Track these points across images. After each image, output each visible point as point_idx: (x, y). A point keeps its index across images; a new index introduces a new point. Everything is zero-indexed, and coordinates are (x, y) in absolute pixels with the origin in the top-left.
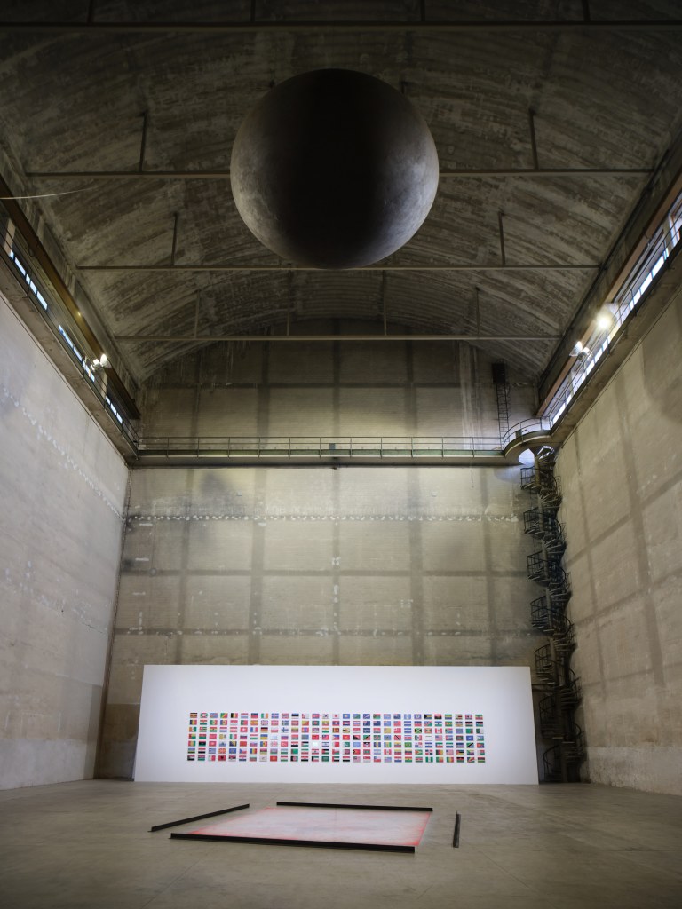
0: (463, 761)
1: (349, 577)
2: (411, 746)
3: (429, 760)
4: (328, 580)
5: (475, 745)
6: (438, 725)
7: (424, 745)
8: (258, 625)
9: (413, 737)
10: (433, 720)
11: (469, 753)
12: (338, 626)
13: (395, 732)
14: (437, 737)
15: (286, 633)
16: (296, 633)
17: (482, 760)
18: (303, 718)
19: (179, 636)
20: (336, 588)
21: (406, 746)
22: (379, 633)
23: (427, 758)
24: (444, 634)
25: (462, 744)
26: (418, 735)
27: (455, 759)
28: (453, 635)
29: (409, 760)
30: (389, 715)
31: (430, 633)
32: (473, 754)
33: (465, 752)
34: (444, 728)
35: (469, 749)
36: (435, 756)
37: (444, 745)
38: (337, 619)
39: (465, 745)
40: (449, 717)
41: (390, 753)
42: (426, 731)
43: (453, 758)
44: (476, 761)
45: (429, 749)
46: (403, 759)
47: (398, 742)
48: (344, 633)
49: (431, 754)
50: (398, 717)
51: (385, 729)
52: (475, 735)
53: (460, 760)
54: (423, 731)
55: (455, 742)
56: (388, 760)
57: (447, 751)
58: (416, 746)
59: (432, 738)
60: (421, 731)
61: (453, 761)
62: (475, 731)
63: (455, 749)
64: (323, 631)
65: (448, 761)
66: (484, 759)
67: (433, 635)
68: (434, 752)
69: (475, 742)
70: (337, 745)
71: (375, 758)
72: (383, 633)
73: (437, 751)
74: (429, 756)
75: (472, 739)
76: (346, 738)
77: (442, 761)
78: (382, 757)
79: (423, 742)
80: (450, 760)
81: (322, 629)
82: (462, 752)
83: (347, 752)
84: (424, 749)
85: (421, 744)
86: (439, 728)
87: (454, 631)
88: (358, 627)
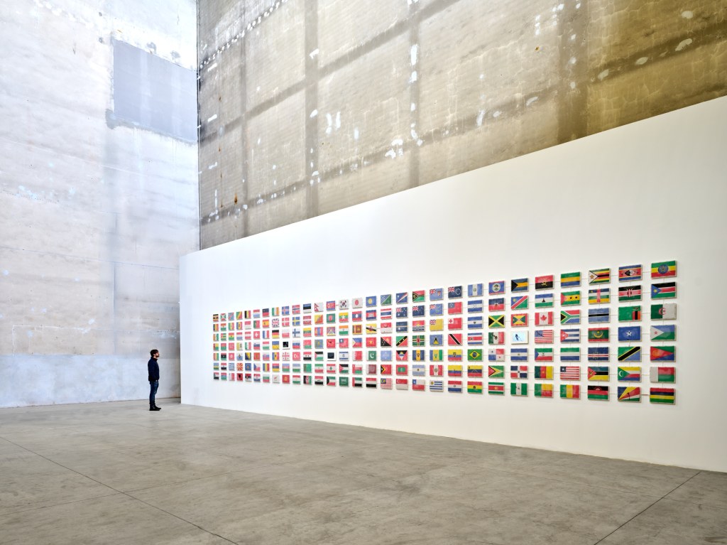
0: (606, 397)
1: (435, 17)
2: (480, 359)
3: (519, 391)
4: (401, 40)
5: (646, 353)
6: (543, 305)
7: (508, 354)
8: (315, 169)
9: (486, 337)
10: (532, 293)
11: (624, 376)
12: (417, 129)
13: (451, 327)
14: (538, 334)
15: (347, 169)
16: (360, 166)
17: (664, 396)
18: (317, 311)
19: (245, 211)
20: (414, 51)
21: (470, 359)
22: (488, 118)
23: (513, 386)
24: (642, 61)
25: (606, 350)
26: (496, 331)
27: (584, 391)
28: (672, 54)
29: (475, 389)
30: (440, 291)
31: (605, 74)
32: (636, 378)
33: (614, 373)
34: (558, 309)
35: (625, 365)
36: (531, 381)
37: (557, 354)
38: (416, 117)
39: (614, 354)
40: (572, 280)
41: (441, 374)
42: (514, 320)
43: (577, 388)
44: (646, 399)
45: (518, 364)
46: (465, 387)
47: (455, 348)
48: (428, 138)
49: (524, 376)
50: (456, 292)
51: (432, 322)
52: (646, 324)
53: (599, 393)
54: (508, 320)
55: (585, 345)
56: (437, 387)
57: (563, 369)
58: (492, 358)
59: (525, 336)
60: (502, 321)
61: (576, 395)
62: (646, 312)
63: (585, 364)
64: (395, 148)
65: (563, 395)
66: (671, 393)
67: (612, 76)
68: (531, 372)
69: (646, 344)
70: (359, 357)
71: (414, 381)
72: (497, 114)
73: (538, 369)
74: (519, 382)
75: (636, 334)
76: (372, 343)
77: (549, 394)
78: (427, 380)
79: (507, 347)
80: (570, 392)
81: (393, 144)
82: (604, 372)
83: (372, 370)
84: (508, 364)
85: (502, 351)
86: (544, 311)
87: (674, 42)
88: (450, 118)
